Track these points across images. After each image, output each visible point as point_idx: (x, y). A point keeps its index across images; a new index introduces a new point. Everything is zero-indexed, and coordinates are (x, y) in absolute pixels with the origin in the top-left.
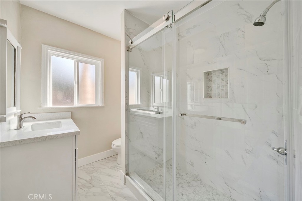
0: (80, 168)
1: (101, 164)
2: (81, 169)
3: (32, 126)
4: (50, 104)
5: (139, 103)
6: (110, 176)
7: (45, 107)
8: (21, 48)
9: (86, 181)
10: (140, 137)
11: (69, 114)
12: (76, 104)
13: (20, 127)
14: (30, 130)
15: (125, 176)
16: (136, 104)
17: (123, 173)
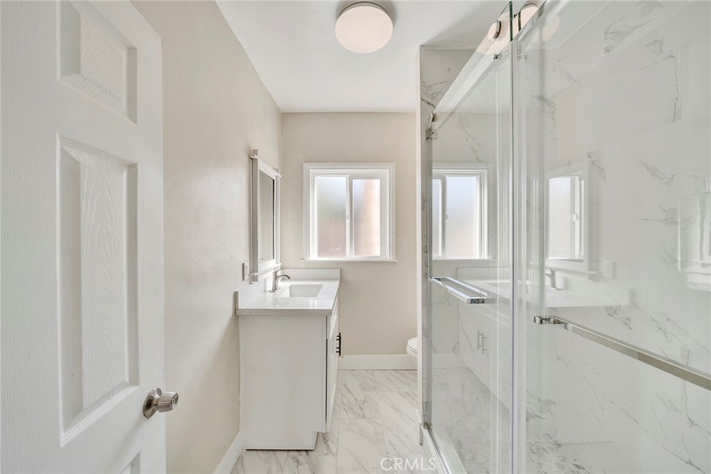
0: (354, 373)
1: (387, 378)
2: (354, 375)
3: (290, 287)
4: (314, 256)
5: (486, 257)
6: (397, 410)
7: (308, 259)
8: (280, 176)
9: (356, 400)
10: (479, 346)
11: (337, 273)
12: (350, 255)
13: (275, 289)
14: (287, 294)
15: (422, 426)
16: (477, 257)
17: (419, 419)
